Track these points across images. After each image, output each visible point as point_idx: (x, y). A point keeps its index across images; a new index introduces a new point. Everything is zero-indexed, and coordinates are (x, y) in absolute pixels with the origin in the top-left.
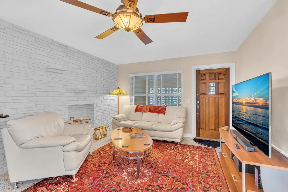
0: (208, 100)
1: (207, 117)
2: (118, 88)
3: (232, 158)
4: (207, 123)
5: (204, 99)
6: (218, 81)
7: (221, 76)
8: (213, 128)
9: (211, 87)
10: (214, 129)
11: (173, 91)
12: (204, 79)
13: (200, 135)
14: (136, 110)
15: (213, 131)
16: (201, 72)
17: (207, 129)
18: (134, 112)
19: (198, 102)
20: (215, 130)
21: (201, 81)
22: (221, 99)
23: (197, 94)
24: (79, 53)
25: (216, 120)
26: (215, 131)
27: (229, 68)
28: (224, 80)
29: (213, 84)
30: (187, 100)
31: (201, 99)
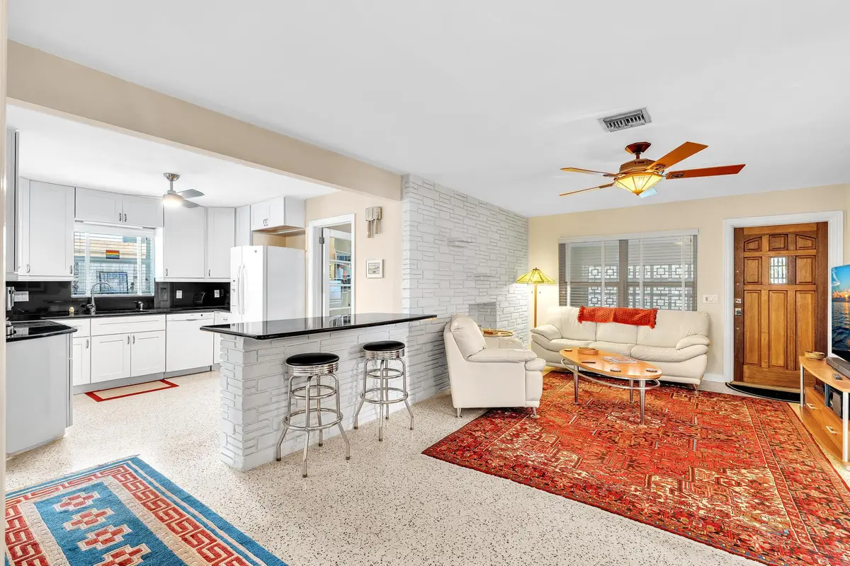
0: (766, 298)
1: (765, 337)
2: (536, 269)
3: (829, 405)
4: (765, 351)
5: (755, 295)
6: (794, 253)
7: (801, 242)
8: (781, 362)
9: (774, 266)
10: (782, 365)
11: (655, 273)
12: (756, 247)
13: (745, 379)
14: (582, 318)
15: (781, 370)
16: (746, 233)
17: (763, 364)
18: (577, 321)
19: (739, 301)
20: (786, 366)
21: (747, 254)
22: (803, 295)
23: (735, 282)
24: (482, 205)
25: (789, 345)
26: (787, 369)
27: (826, 224)
28: (813, 252)
29: (780, 259)
30: (708, 296)
31: (747, 296)
